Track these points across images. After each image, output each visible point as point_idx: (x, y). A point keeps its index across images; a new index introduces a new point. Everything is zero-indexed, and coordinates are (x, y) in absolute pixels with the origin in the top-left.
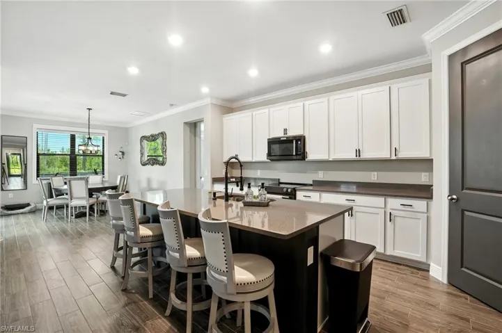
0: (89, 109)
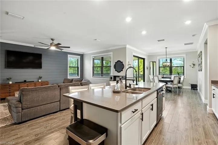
0: (166, 48)
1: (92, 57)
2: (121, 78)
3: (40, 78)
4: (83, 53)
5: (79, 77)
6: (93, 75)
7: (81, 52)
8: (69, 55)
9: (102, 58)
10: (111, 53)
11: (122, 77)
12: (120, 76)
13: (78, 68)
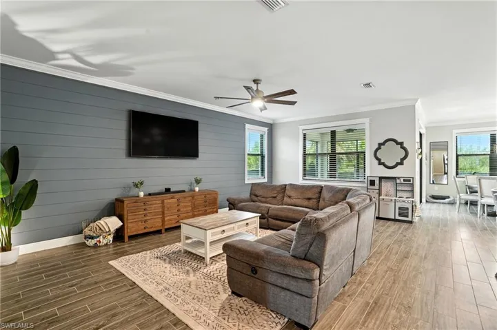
1: (301, 131)
2: (402, 181)
3: (198, 182)
4: (273, 120)
5: (266, 180)
6: (304, 175)
7: (269, 119)
8: (247, 126)
9: (333, 133)
10: (367, 120)
11: (404, 180)
12: (399, 178)
13: (263, 157)
